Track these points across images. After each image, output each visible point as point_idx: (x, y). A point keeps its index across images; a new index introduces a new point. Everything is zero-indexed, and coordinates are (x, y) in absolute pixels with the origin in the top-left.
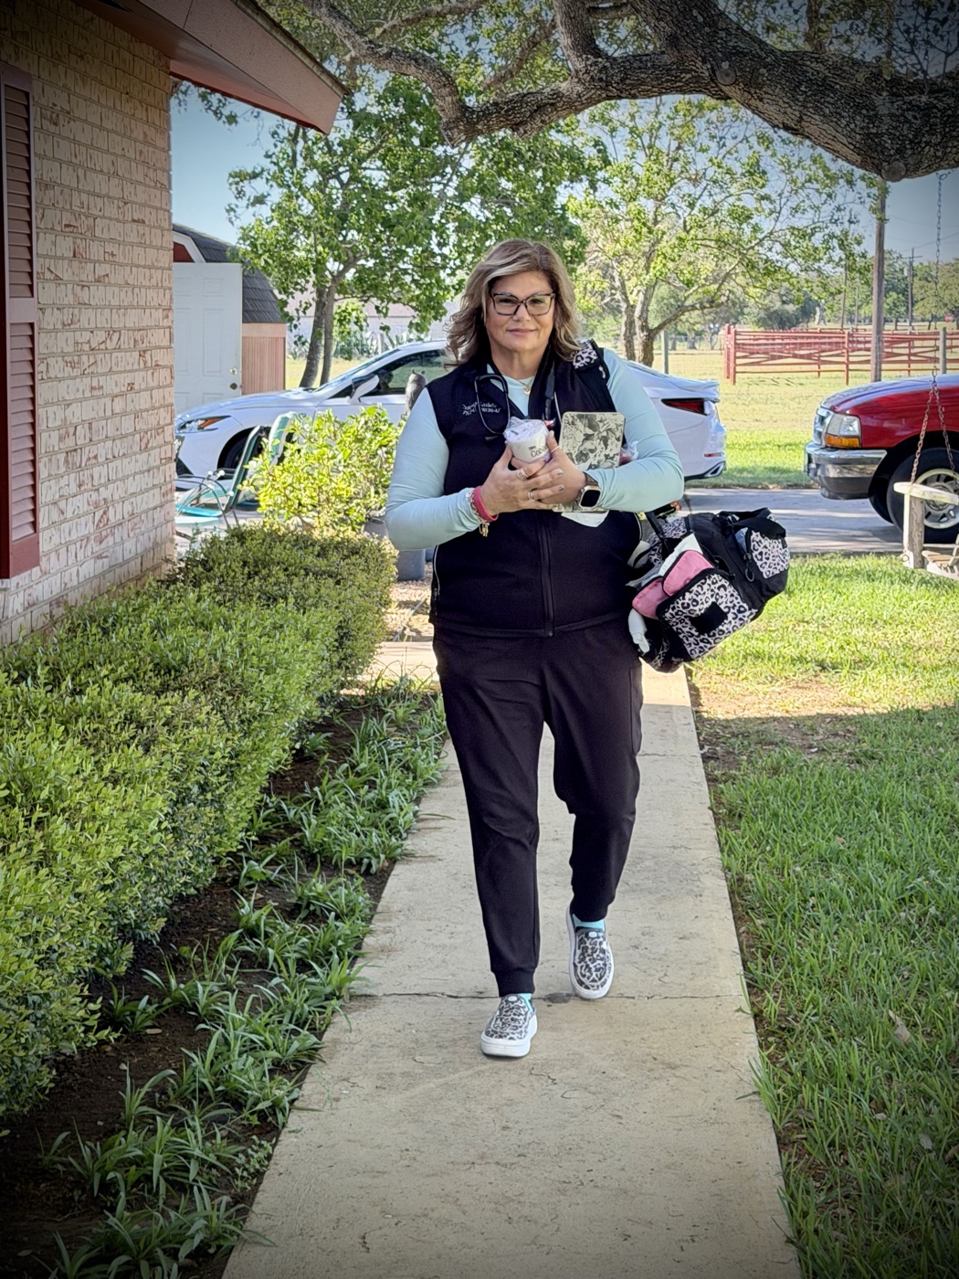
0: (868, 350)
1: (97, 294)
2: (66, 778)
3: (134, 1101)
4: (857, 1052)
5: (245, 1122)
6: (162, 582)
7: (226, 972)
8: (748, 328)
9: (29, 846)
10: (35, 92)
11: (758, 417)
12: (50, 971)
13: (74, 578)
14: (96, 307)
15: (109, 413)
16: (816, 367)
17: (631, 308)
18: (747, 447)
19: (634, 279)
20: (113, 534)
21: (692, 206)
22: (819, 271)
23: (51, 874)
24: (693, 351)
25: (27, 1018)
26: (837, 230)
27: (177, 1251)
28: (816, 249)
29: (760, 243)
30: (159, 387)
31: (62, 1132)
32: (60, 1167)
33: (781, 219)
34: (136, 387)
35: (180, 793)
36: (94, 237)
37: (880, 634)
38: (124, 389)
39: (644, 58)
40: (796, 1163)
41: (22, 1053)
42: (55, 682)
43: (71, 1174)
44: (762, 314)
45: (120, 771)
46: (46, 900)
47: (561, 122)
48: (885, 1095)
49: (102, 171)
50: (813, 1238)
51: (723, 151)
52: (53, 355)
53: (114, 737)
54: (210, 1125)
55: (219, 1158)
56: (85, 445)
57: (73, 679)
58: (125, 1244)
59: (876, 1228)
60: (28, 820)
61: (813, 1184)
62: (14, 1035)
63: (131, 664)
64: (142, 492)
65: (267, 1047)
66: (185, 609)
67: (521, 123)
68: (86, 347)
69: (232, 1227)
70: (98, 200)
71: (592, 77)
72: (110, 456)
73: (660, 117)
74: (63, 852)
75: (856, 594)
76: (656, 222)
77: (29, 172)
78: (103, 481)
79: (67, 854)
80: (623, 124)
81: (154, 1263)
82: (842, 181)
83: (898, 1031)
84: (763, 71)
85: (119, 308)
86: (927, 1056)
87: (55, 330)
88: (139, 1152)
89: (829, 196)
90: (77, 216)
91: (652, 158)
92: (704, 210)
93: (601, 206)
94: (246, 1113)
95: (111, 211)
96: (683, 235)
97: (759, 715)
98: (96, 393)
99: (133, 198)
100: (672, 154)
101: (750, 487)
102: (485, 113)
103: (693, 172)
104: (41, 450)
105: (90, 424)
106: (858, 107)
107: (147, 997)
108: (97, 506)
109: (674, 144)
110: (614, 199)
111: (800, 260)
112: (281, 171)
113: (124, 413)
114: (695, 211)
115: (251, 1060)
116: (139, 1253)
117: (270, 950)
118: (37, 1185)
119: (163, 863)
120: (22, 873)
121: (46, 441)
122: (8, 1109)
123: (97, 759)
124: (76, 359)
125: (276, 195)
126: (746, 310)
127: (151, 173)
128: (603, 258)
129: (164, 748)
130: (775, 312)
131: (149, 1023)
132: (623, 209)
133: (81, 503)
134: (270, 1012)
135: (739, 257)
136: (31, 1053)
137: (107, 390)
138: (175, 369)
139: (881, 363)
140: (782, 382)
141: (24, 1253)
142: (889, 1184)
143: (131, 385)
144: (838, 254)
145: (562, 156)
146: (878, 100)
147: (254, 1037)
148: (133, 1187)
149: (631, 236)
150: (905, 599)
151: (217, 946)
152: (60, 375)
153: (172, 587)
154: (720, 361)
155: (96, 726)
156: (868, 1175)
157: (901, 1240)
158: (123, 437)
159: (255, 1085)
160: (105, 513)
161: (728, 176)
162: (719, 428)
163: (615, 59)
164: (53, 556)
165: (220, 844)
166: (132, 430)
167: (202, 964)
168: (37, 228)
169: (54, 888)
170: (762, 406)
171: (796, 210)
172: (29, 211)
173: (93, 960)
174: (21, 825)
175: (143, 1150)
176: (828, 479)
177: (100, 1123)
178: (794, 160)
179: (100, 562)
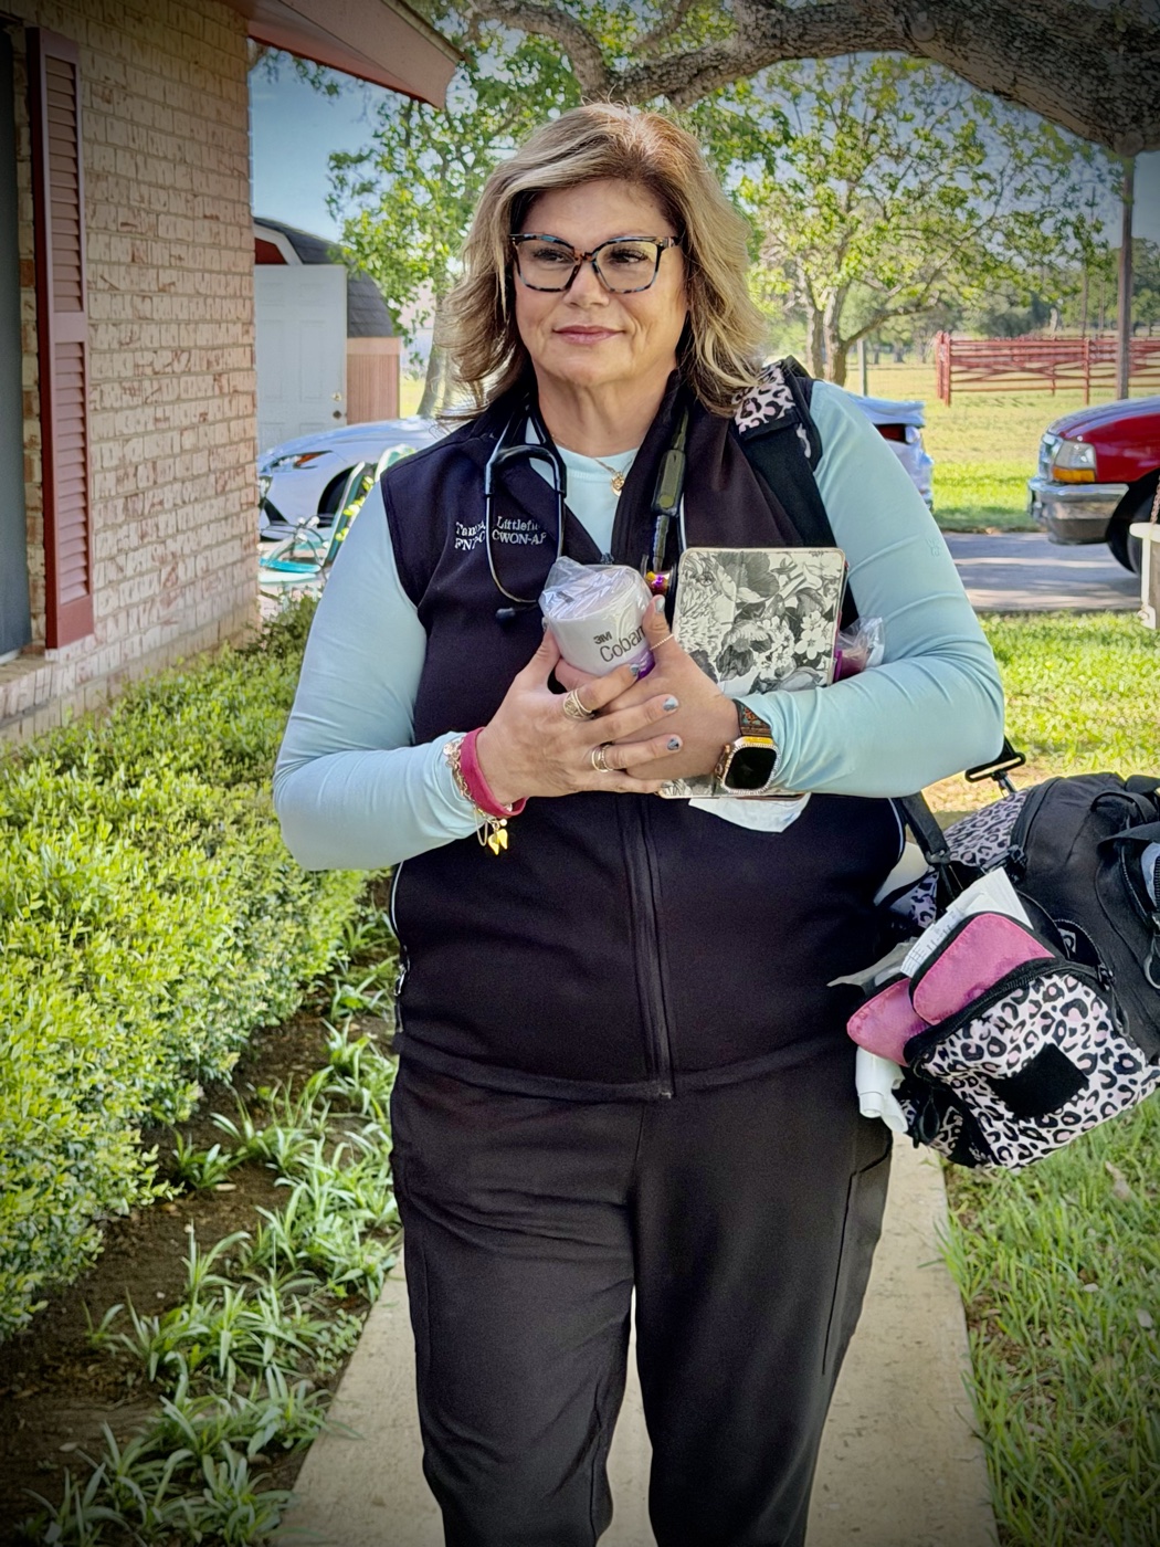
0: (1112, 361)
1: (162, 307)
2: (112, 886)
3: (199, 1269)
4: (1064, 1213)
5: (331, 1294)
6: (241, 652)
7: (313, 1116)
8: (968, 336)
9: (67, 967)
10: (84, 61)
11: (976, 445)
12: (94, 1115)
13: (137, 646)
14: (160, 322)
15: (177, 449)
16: (1048, 383)
17: (819, 314)
18: (961, 482)
19: (823, 279)
20: (183, 595)
21: (893, 188)
22: (1051, 266)
23: (94, 1000)
24: (900, 365)
25: (67, 1170)
26: (1072, 215)
27: (246, 1444)
28: (1045, 239)
29: (978, 232)
30: (238, 417)
31: (113, 1305)
32: (112, 1347)
33: (1002, 202)
34: (210, 418)
35: (253, 904)
36: (157, 238)
37: (1114, 709)
38: (195, 420)
39: (827, 9)
40: (986, 1344)
41: (61, 1211)
42: (105, 772)
43: (124, 1354)
44: (986, 319)
45: (178, 878)
46: (86, 1030)
47: (732, 89)
48: (1095, 1262)
49: (165, 158)
50: (1003, 1431)
51: (932, 119)
52: (107, 380)
53: (173, 837)
54: (289, 1298)
55: (299, 1336)
56: (148, 489)
57: (128, 769)
58: (185, 1436)
59: (1081, 1420)
60: (65, 936)
61: (1005, 1367)
62: (51, 1190)
63: (196, 751)
64: (218, 544)
65: (359, 1206)
66: (266, 685)
67: (679, 90)
68: (148, 371)
69: (310, 1417)
70: (161, 192)
71: (764, 34)
72: (179, 501)
73: (853, 79)
74: (107, 974)
75: (1088, 660)
76: (849, 208)
77: (76, 161)
78: (170, 531)
79: (112, 976)
80: (809, 89)
81: (219, 1459)
82: (1077, 155)
83: (1117, 1187)
84: (968, 23)
85: (188, 323)
86: (1150, 1216)
87: (111, 351)
88: (204, 1329)
89: (1062, 173)
90: (136, 212)
91: (845, 130)
92: (908, 193)
93: (782, 190)
94: (331, 1283)
95: (178, 205)
96: (883, 224)
97: (963, 809)
98: (163, 425)
99: (204, 190)
100: (869, 125)
101: (964, 531)
102: (634, 80)
103: (894, 146)
104: (94, 494)
105: (154, 463)
106: (1085, 66)
107: (217, 1148)
108: (163, 561)
109: (872, 113)
110: (799, 180)
111: (1027, 253)
112: (391, 152)
113: (196, 450)
114: (898, 195)
115: (339, 1221)
116: (202, 1447)
117: (365, 1091)
118: (85, 1366)
119: (232, 987)
120: (55, 998)
121: (101, 484)
122: (46, 1279)
123: (152, 862)
124: (136, 384)
125: (387, 182)
126: (965, 314)
127: (226, 159)
128: (785, 253)
129: (231, 850)
130: (1002, 316)
131: (220, 1177)
132: (810, 193)
133: (144, 558)
134: (363, 1164)
135: (950, 249)
136: (72, 1211)
137: (175, 422)
138: (258, 397)
139: (1129, 376)
140: (1008, 402)
141: (67, 1447)
142: (1097, 1368)
143: (204, 416)
144: (1073, 244)
145: (733, 130)
146: (1109, 57)
147: (344, 1194)
148: (197, 1369)
149: (819, 225)
150: (1148, 666)
151: (302, 1087)
152: (117, 405)
153: (252, 658)
154: (932, 377)
155: (153, 824)
156: (1073, 1357)
157: (1109, 1435)
158: (195, 478)
159: (343, 1250)
160: (173, 569)
161: (938, 151)
162: (925, 460)
163: (791, 11)
164: (110, 623)
165: (305, 965)
166: (205, 469)
167: (283, 1108)
168: (88, 227)
169: (97, 1017)
170: (983, 432)
171: (1020, 191)
172: (77, 207)
173: (148, 1103)
174: (58, 941)
175: (209, 1326)
176: (1056, 520)
177: (160, 1295)
178: (1019, 130)
179: (167, 629)
